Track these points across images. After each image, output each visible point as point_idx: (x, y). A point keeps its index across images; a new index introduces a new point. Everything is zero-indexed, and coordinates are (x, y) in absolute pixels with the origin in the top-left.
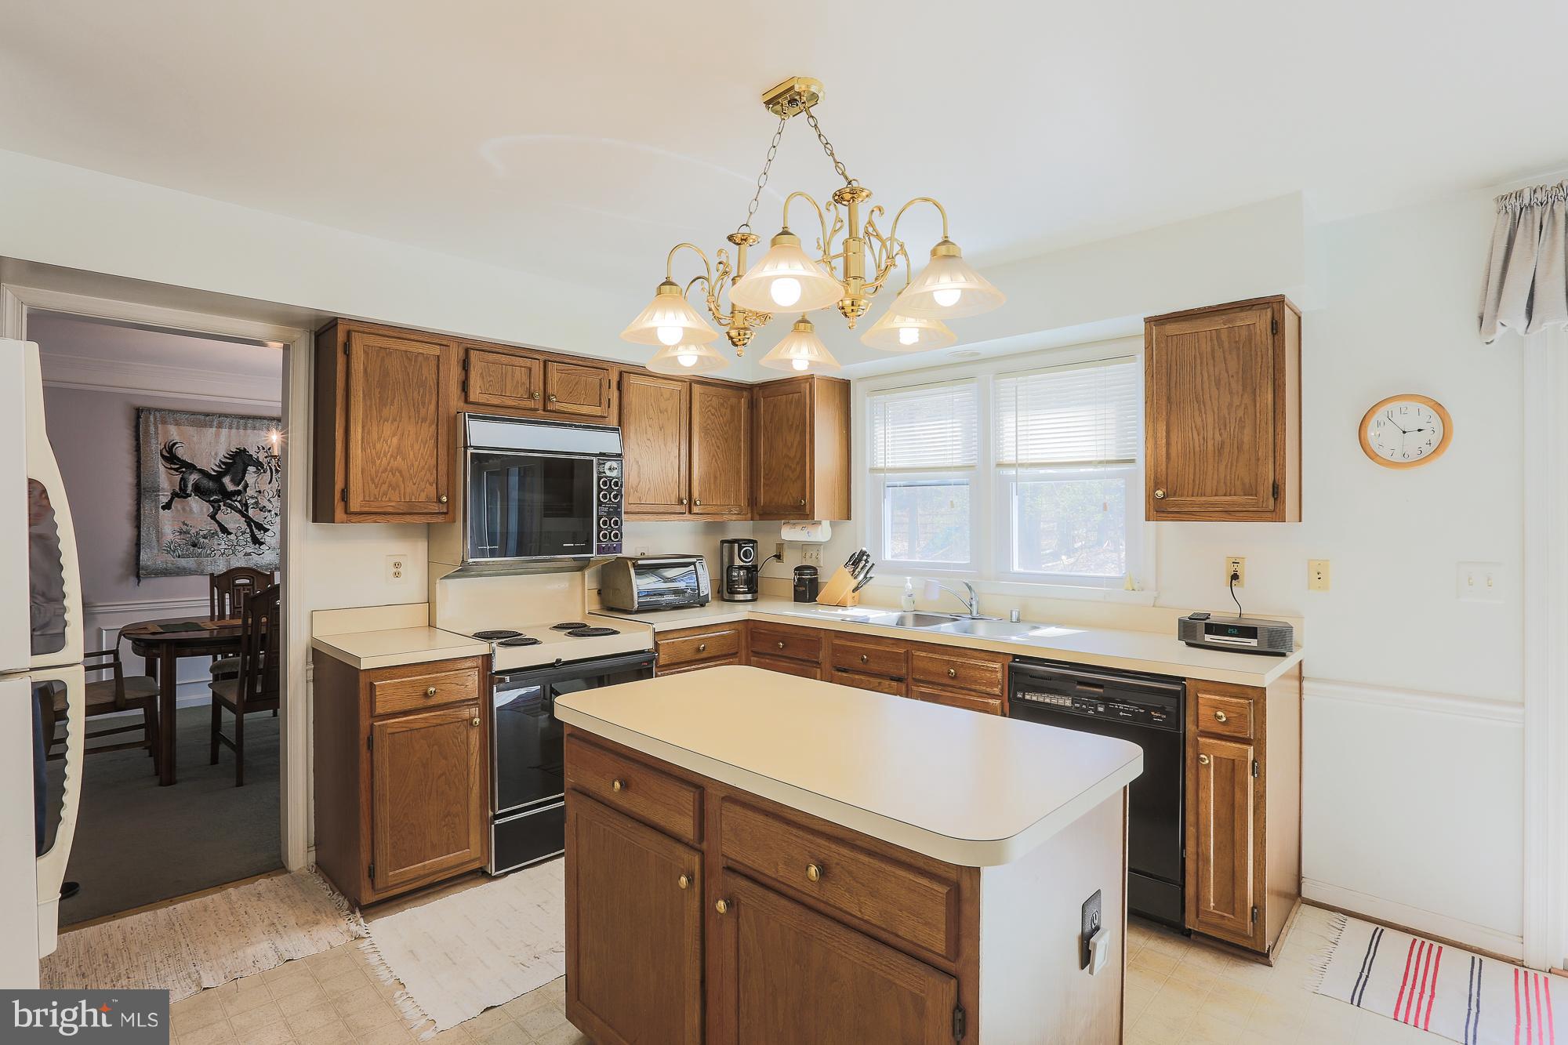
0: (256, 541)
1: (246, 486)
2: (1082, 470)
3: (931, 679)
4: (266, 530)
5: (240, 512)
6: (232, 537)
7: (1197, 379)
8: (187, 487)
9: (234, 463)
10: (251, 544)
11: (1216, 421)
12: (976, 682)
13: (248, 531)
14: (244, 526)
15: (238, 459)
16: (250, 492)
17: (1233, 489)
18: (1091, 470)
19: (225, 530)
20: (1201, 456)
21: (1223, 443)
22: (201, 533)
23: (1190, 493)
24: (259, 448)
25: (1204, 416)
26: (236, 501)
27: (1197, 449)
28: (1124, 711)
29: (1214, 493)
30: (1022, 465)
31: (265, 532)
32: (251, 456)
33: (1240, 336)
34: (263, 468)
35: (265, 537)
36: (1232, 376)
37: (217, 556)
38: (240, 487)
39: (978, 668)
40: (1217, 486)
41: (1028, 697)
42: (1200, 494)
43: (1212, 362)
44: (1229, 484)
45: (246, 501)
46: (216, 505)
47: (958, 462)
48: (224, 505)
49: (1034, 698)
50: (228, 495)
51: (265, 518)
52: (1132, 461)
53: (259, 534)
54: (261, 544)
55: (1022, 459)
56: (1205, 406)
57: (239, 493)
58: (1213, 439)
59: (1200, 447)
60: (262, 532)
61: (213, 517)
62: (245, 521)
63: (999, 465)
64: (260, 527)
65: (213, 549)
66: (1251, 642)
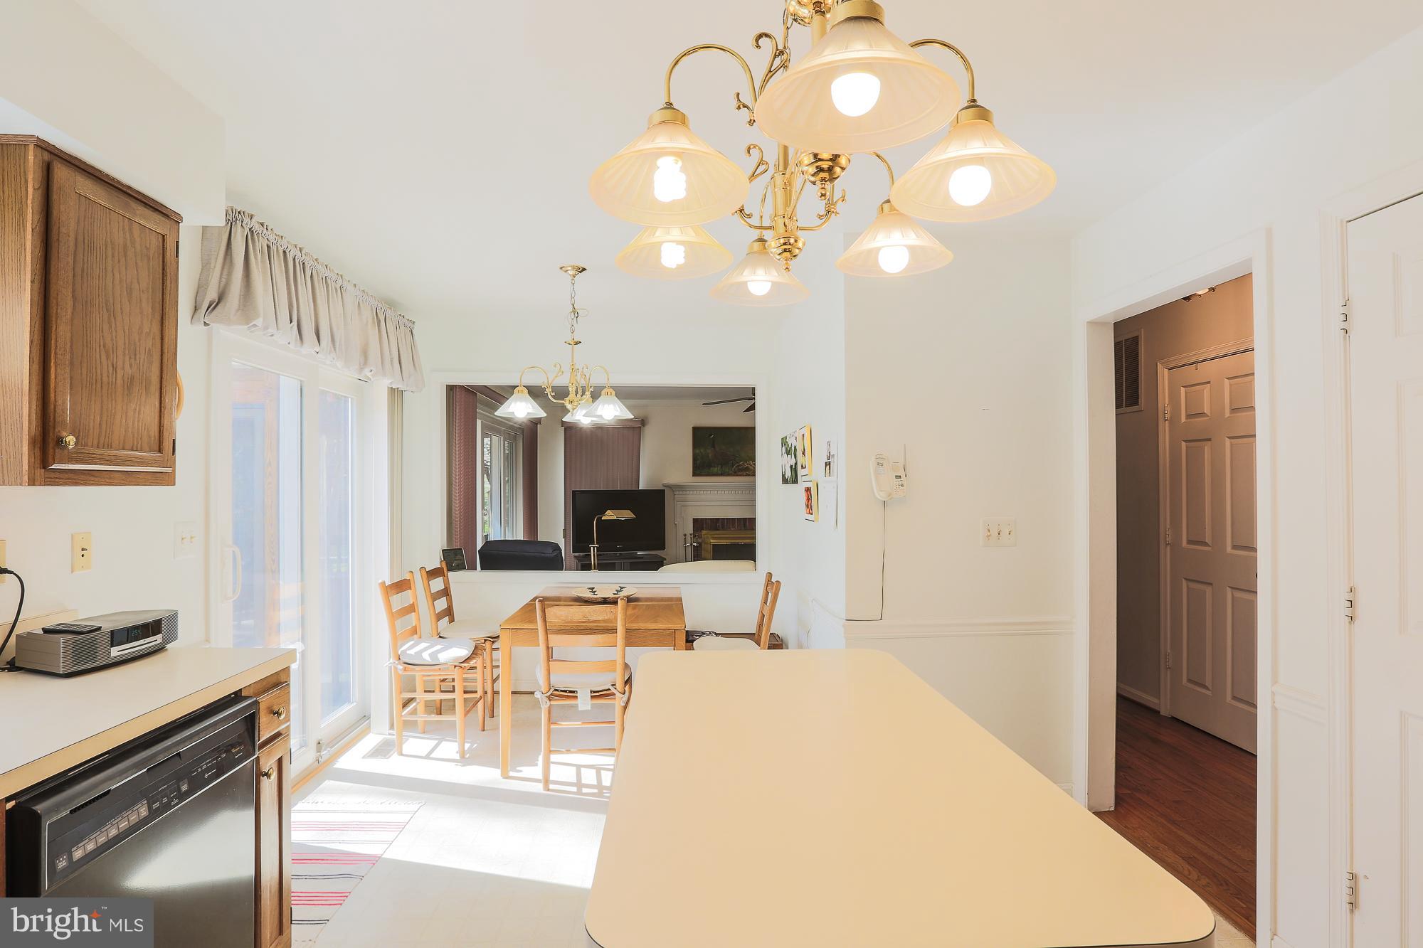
7: (108, 278)
11: (127, 346)
17: (140, 443)
20: (110, 391)
21: (132, 378)
23: (96, 442)
25: (114, 334)
27: (105, 379)
28: (208, 770)
29: (121, 446)
33: (150, 243)
36: (143, 291)
40: (125, 436)
42: (106, 446)
43: (124, 259)
44: (136, 436)
56: (115, 318)
58: (123, 368)
59: (108, 376)
66: (158, 639)
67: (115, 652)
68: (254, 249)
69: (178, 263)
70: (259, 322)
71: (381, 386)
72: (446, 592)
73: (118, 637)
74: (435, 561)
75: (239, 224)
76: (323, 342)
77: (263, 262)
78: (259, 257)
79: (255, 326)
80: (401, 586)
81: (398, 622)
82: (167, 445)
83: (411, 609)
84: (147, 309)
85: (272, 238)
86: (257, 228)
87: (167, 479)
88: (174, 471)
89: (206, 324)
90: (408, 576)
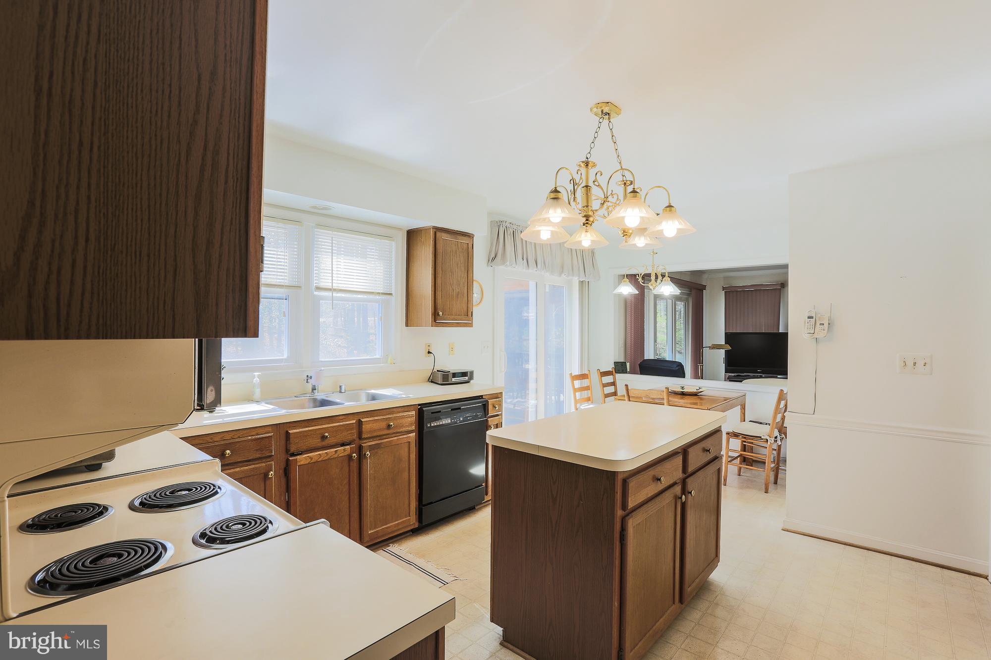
2: (359, 296)
3: (375, 434)
7: (451, 262)
11: (457, 282)
12: (402, 426)
17: (462, 314)
18: (365, 297)
20: (452, 296)
21: (459, 293)
23: (448, 314)
28: (469, 417)
29: (456, 315)
30: (335, 290)
33: (462, 247)
36: (462, 264)
39: (403, 417)
40: (457, 312)
41: (432, 425)
42: (451, 315)
44: (460, 311)
47: (286, 283)
49: (435, 424)
52: (391, 294)
55: (335, 286)
58: (456, 290)
63: (318, 288)
66: (466, 378)
67: (454, 380)
68: (507, 234)
69: (473, 251)
70: (508, 263)
71: (576, 281)
72: (613, 384)
73: (454, 375)
74: (610, 367)
75: (501, 226)
76: (539, 266)
77: (511, 239)
78: (509, 237)
79: (507, 265)
80: (583, 376)
81: (578, 394)
82: (470, 314)
83: (587, 388)
84: (463, 269)
85: (515, 228)
86: (508, 225)
87: (470, 325)
88: (472, 322)
89: (491, 266)
90: (587, 372)
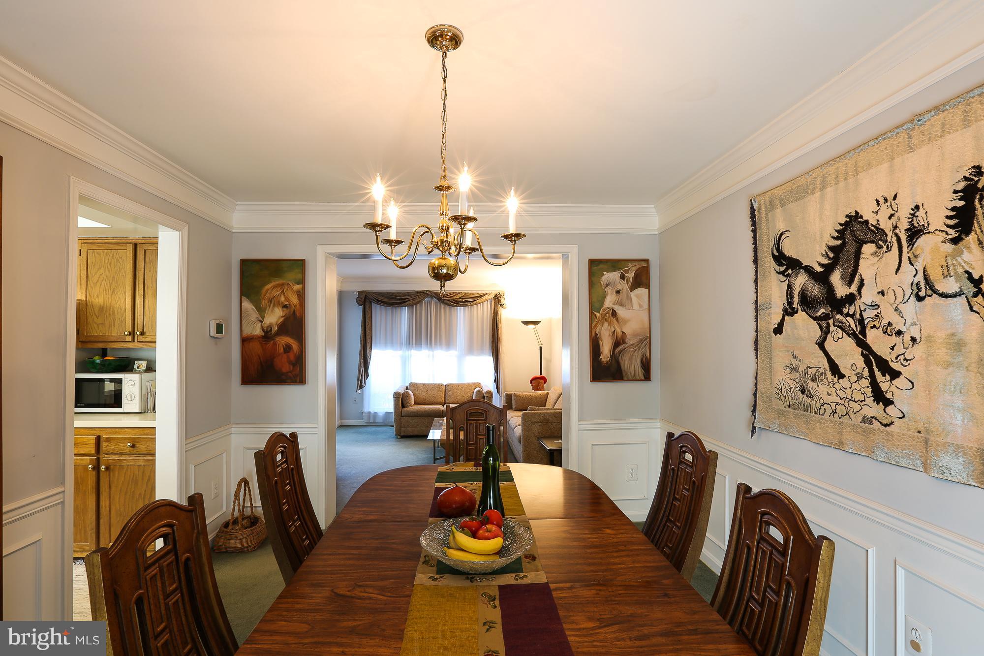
0: (880, 397)
1: (862, 284)
4: (895, 375)
5: (853, 335)
6: (844, 382)
8: (793, 297)
9: (844, 244)
10: (870, 400)
13: (866, 373)
14: (860, 363)
15: (848, 236)
16: (868, 296)
19: (835, 369)
22: (811, 372)
24: (878, 201)
26: (848, 315)
31: (892, 379)
32: (867, 222)
34: (885, 241)
35: (893, 388)
37: (827, 414)
38: (853, 289)
45: (861, 315)
46: (824, 324)
48: (834, 325)
50: (838, 304)
51: (892, 348)
53: (884, 382)
54: (888, 403)
57: (850, 299)
60: (888, 377)
61: (821, 345)
62: (862, 354)
64: (885, 367)
65: (822, 402)
